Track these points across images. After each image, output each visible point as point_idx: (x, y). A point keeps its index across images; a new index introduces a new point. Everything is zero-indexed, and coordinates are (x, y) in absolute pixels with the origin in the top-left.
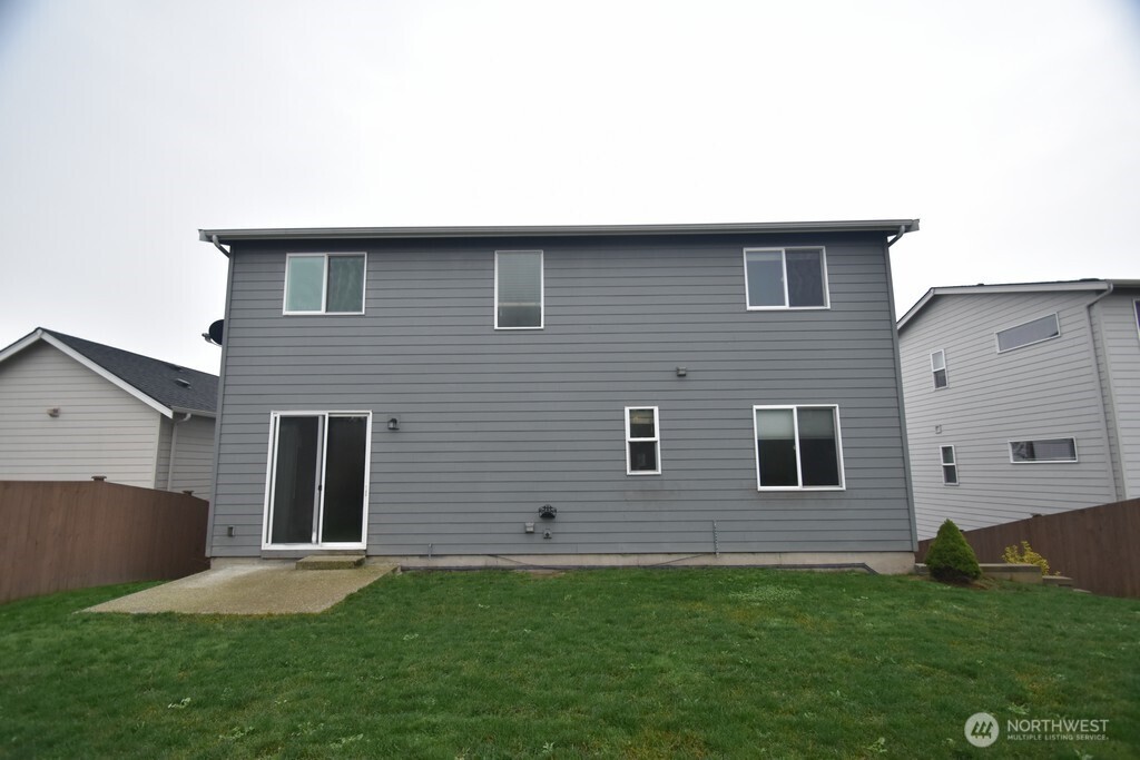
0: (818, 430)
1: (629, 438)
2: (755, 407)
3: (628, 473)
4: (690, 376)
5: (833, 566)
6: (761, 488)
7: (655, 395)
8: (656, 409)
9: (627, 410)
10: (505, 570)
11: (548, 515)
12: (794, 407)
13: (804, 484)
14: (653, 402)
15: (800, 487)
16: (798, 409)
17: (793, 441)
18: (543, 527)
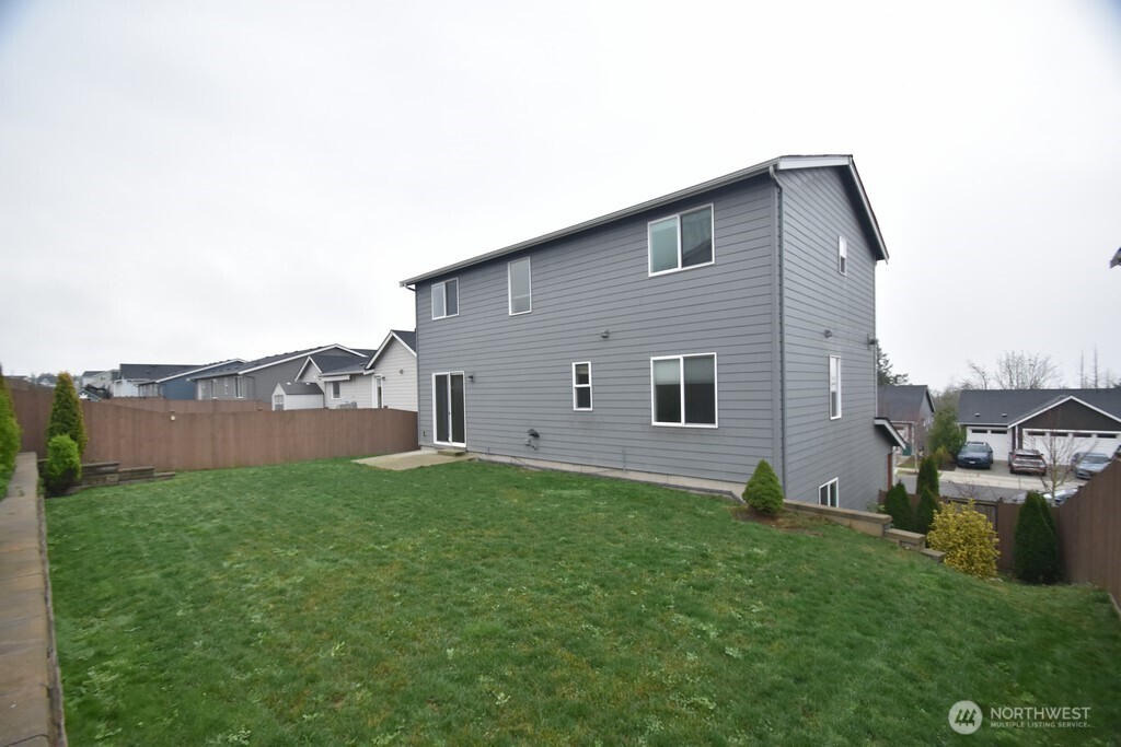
0: (699, 376)
1: (575, 385)
2: (653, 358)
3: (575, 409)
4: (612, 336)
5: (705, 490)
6: (655, 423)
7: (590, 353)
8: (590, 363)
9: (574, 364)
10: (518, 466)
11: (535, 435)
12: (681, 357)
13: (687, 422)
14: (587, 358)
15: (682, 424)
16: (685, 359)
17: (679, 386)
18: (534, 443)
